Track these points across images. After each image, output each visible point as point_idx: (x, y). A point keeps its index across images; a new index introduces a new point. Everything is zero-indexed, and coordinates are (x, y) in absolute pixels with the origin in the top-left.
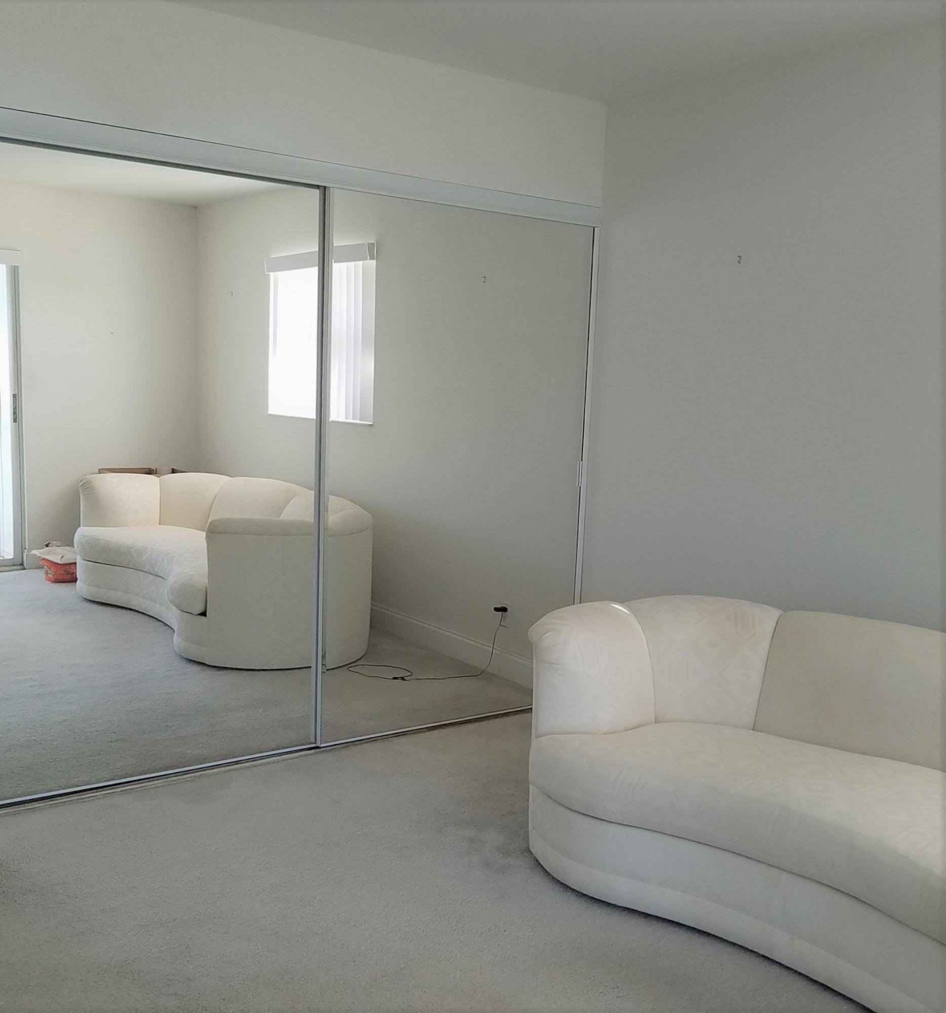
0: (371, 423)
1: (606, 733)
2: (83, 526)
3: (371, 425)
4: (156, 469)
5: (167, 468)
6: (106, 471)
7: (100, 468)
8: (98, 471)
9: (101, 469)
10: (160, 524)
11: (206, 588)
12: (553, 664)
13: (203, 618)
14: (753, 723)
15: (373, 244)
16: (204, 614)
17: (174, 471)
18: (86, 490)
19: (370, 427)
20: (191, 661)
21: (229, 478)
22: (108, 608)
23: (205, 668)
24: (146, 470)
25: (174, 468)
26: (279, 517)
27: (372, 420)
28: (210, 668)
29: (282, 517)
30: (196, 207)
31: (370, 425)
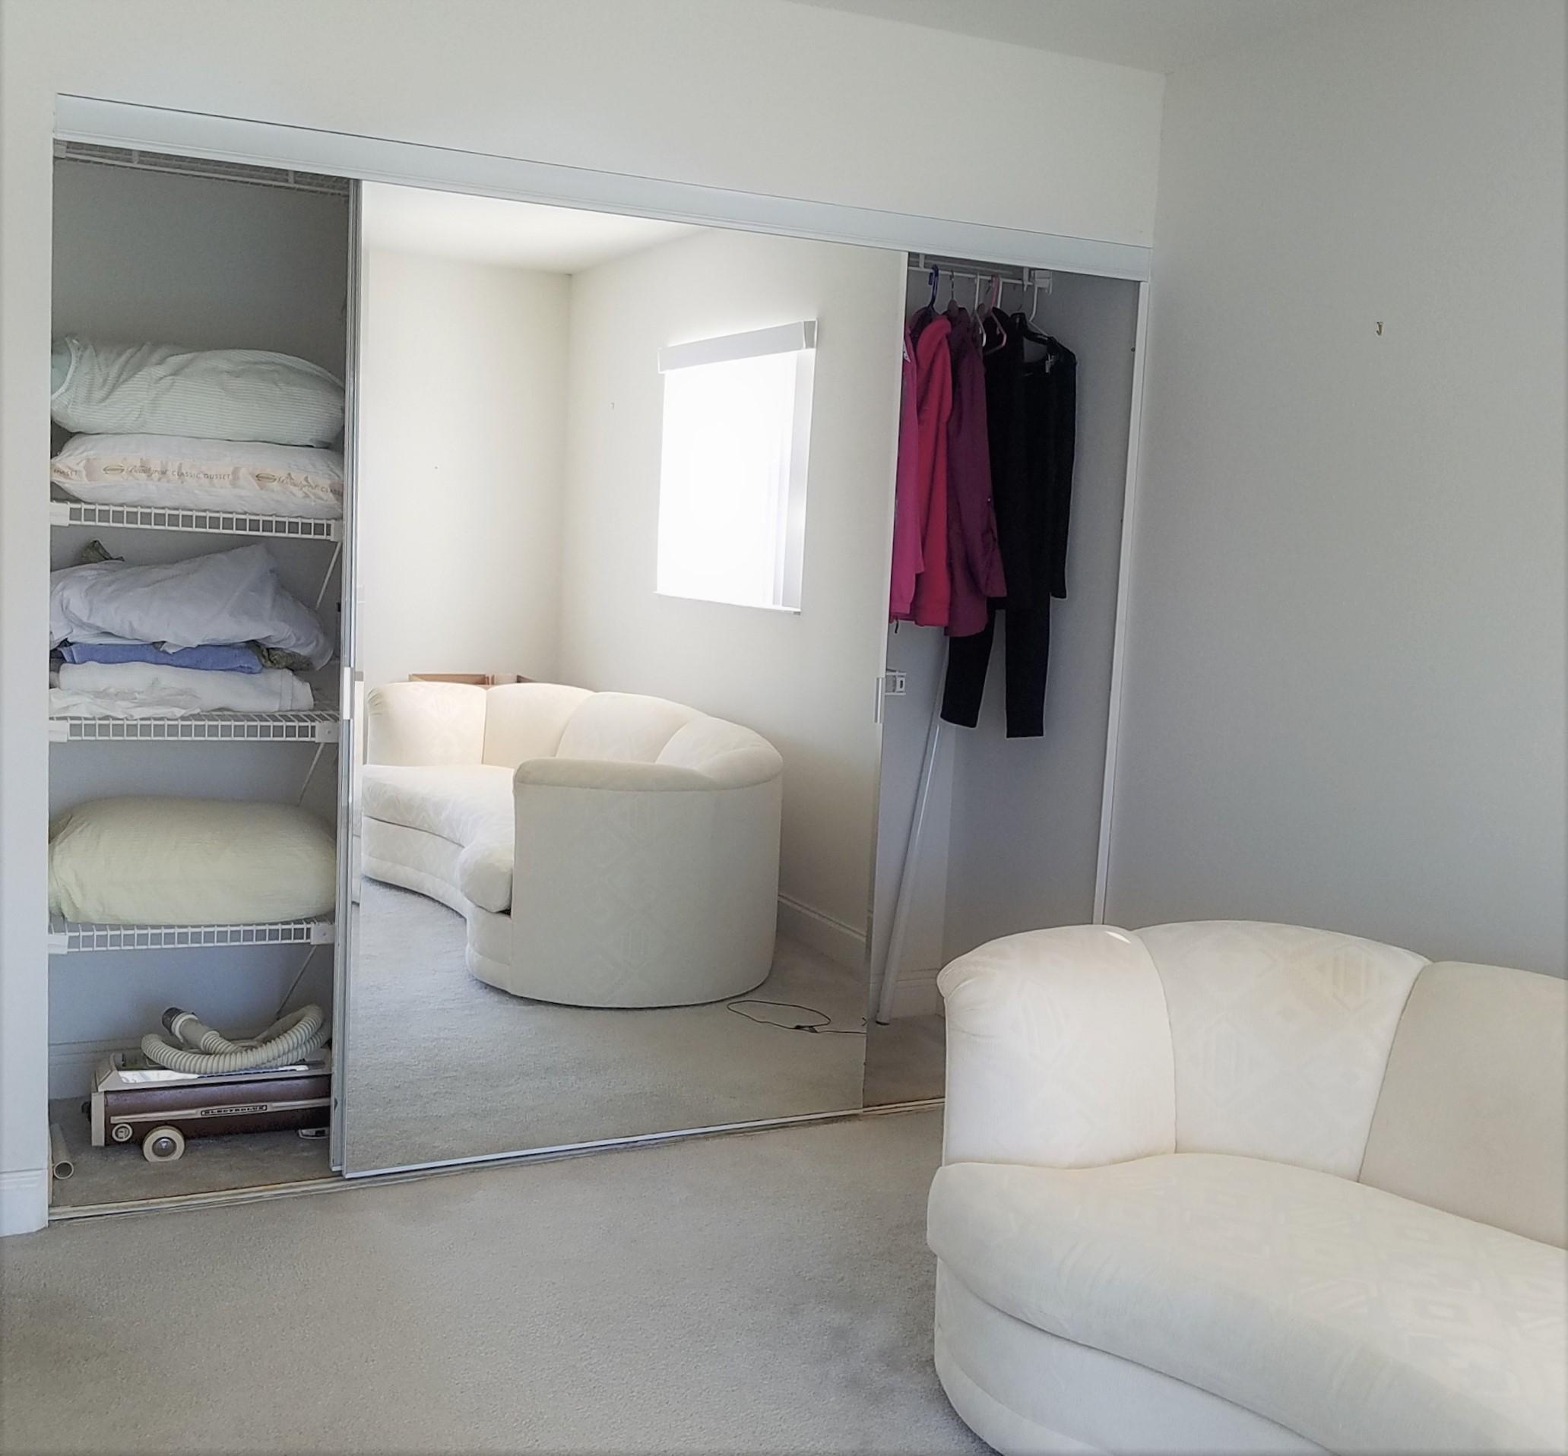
0: (799, 610)
1: (1069, 1168)
2: (371, 763)
3: (799, 613)
4: (493, 678)
5: (510, 675)
6: (416, 678)
7: (411, 673)
8: (407, 678)
9: (414, 675)
10: (483, 763)
11: (512, 870)
12: (974, 1035)
13: (504, 918)
14: (1359, 1167)
15: (814, 322)
16: (507, 912)
17: (519, 680)
18: (376, 707)
19: (797, 616)
20: (487, 986)
21: (591, 693)
22: (394, 892)
23: (505, 998)
24: (478, 678)
25: (520, 674)
26: (654, 761)
27: (800, 606)
28: (515, 1001)
29: (657, 762)
30: (570, 275)
31: (795, 613)
